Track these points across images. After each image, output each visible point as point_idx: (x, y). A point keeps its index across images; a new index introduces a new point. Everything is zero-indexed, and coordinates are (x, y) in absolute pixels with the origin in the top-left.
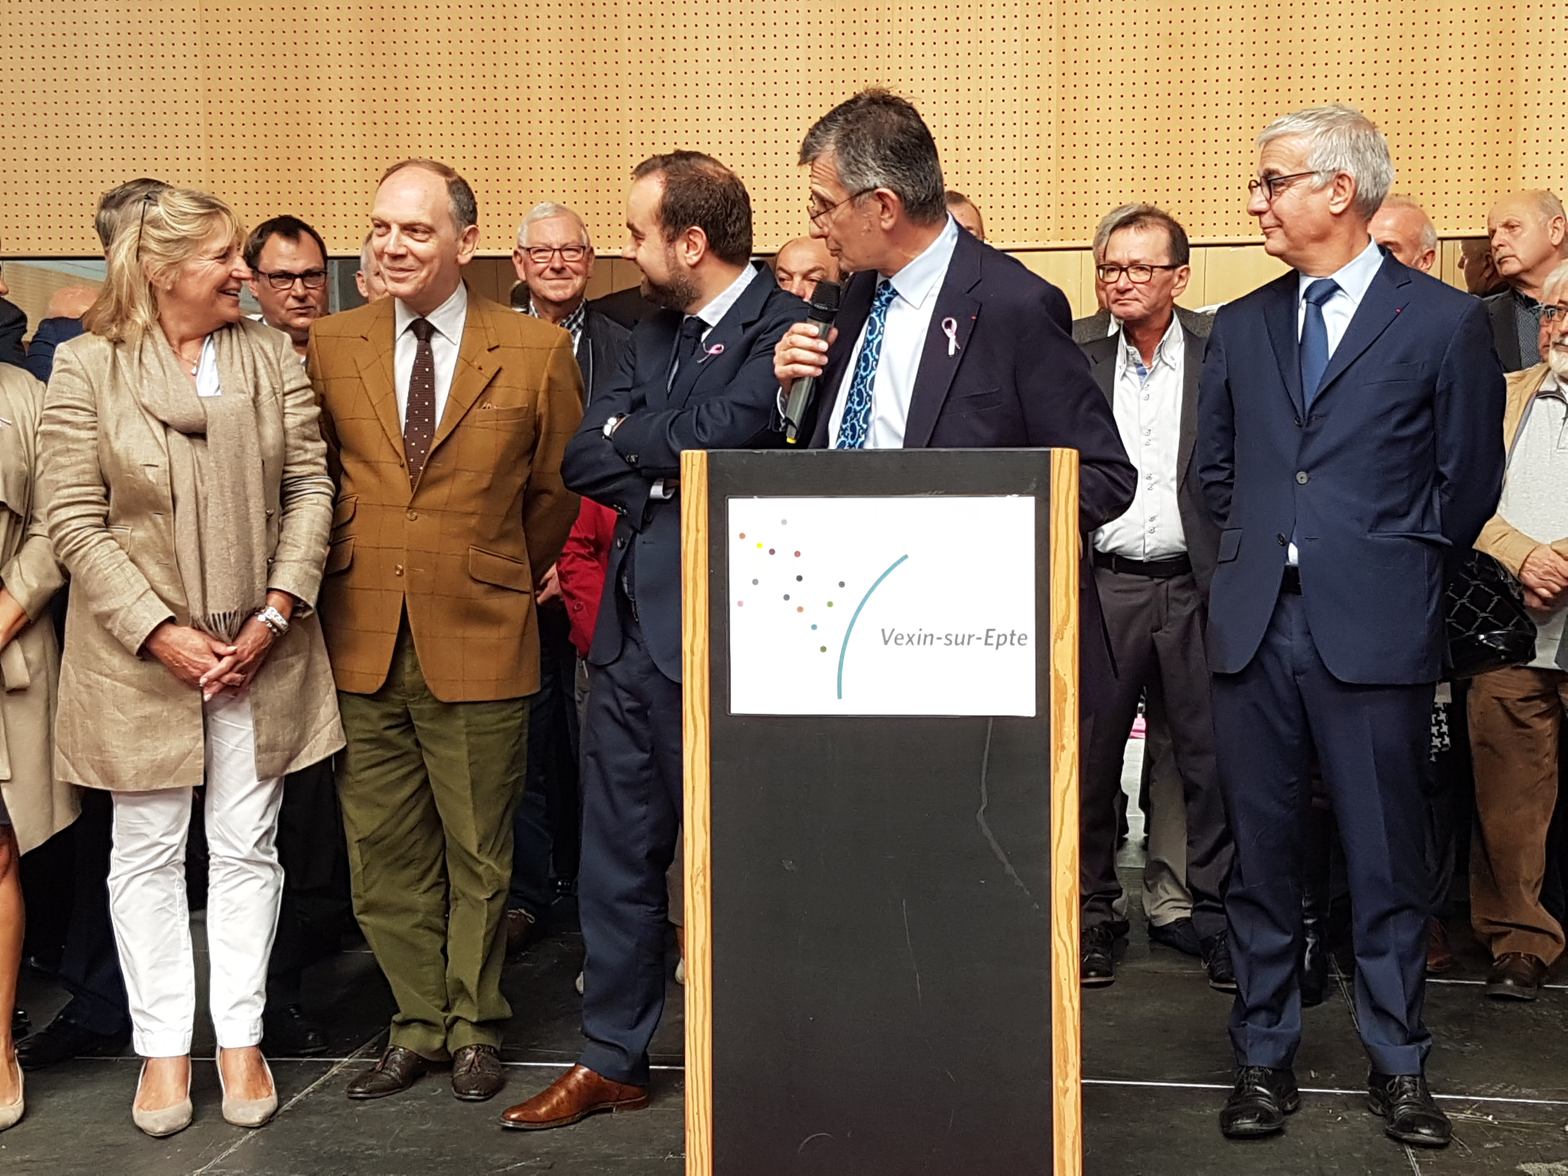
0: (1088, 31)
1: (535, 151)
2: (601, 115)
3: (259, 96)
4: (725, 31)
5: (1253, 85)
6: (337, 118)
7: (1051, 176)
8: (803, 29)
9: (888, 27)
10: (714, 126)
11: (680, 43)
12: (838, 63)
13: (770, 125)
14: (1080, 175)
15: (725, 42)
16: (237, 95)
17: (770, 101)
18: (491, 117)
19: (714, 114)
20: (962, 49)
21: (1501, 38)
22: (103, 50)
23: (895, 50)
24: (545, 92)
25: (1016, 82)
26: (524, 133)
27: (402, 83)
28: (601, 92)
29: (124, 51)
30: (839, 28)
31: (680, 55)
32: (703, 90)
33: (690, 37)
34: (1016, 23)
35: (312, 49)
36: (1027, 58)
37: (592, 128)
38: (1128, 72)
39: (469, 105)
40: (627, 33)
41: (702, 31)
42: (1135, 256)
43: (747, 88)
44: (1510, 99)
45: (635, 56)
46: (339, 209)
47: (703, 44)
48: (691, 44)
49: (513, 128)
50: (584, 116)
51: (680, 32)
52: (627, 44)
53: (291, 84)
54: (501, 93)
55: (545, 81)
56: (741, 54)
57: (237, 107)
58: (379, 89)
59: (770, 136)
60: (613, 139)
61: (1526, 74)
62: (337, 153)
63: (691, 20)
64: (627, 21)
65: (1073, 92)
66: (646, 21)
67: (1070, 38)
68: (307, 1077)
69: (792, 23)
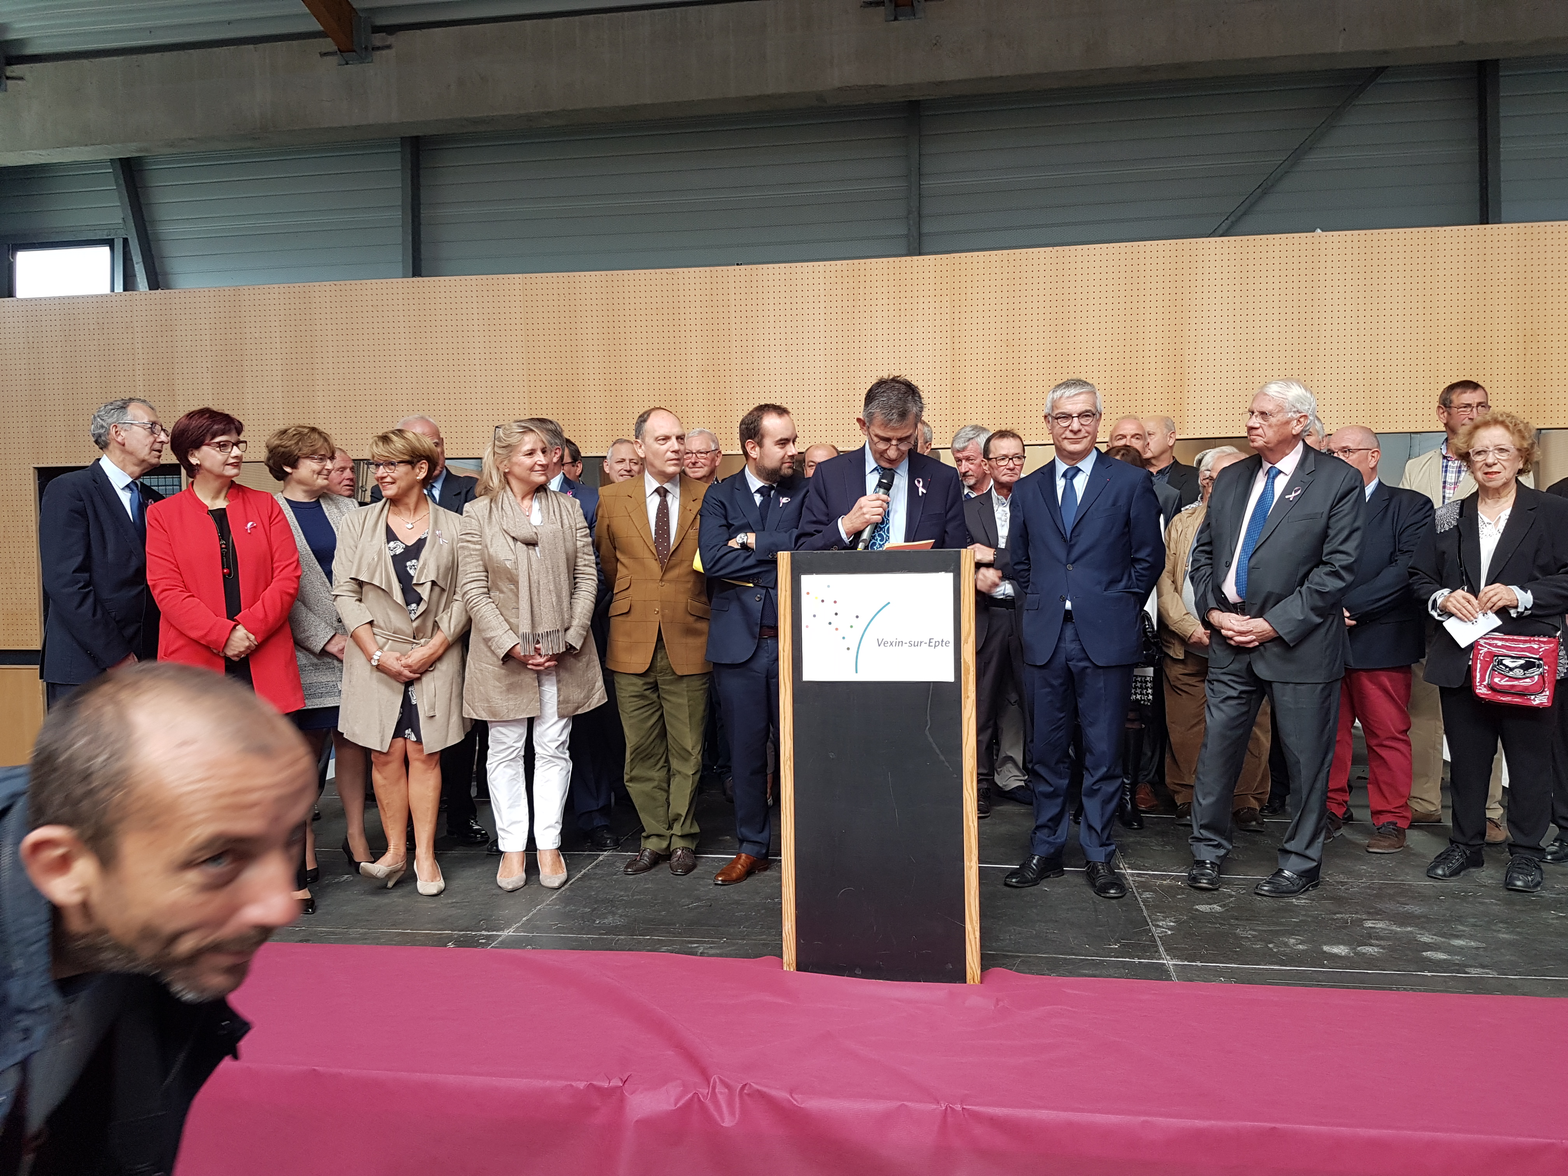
0: (965, 339)
1: (690, 403)
3: (554, 377)
4: (783, 342)
6: (592, 388)
7: (947, 412)
8: (822, 340)
9: (865, 338)
10: (778, 389)
11: (761, 348)
12: (840, 357)
13: (806, 388)
14: (962, 411)
15: (783, 348)
16: (543, 377)
17: (806, 376)
18: (668, 386)
19: (778, 383)
20: (902, 349)
21: (1176, 340)
24: (695, 374)
25: (930, 365)
27: (624, 370)
28: (722, 373)
29: (487, 356)
30: (840, 339)
31: (761, 354)
32: (773, 372)
33: (766, 345)
34: (929, 335)
35: (580, 354)
36: (935, 353)
37: (718, 391)
38: (986, 359)
39: (657, 381)
40: (735, 344)
41: (772, 342)
43: (795, 370)
44: (1181, 370)
45: (739, 355)
46: (593, 433)
47: (773, 348)
48: (767, 348)
49: (679, 392)
50: (713, 385)
51: (761, 343)
52: (735, 350)
53: (570, 372)
54: (673, 374)
55: (695, 368)
56: (792, 353)
57: (543, 383)
58: (613, 373)
59: (806, 393)
60: (728, 396)
61: (1189, 358)
62: (592, 405)
63: (767, 337)
64: (735, 338)
65: (958, 370)
66: (744, 337)
67: (956, 343)
68: (588, 861)
69: (817, 338)
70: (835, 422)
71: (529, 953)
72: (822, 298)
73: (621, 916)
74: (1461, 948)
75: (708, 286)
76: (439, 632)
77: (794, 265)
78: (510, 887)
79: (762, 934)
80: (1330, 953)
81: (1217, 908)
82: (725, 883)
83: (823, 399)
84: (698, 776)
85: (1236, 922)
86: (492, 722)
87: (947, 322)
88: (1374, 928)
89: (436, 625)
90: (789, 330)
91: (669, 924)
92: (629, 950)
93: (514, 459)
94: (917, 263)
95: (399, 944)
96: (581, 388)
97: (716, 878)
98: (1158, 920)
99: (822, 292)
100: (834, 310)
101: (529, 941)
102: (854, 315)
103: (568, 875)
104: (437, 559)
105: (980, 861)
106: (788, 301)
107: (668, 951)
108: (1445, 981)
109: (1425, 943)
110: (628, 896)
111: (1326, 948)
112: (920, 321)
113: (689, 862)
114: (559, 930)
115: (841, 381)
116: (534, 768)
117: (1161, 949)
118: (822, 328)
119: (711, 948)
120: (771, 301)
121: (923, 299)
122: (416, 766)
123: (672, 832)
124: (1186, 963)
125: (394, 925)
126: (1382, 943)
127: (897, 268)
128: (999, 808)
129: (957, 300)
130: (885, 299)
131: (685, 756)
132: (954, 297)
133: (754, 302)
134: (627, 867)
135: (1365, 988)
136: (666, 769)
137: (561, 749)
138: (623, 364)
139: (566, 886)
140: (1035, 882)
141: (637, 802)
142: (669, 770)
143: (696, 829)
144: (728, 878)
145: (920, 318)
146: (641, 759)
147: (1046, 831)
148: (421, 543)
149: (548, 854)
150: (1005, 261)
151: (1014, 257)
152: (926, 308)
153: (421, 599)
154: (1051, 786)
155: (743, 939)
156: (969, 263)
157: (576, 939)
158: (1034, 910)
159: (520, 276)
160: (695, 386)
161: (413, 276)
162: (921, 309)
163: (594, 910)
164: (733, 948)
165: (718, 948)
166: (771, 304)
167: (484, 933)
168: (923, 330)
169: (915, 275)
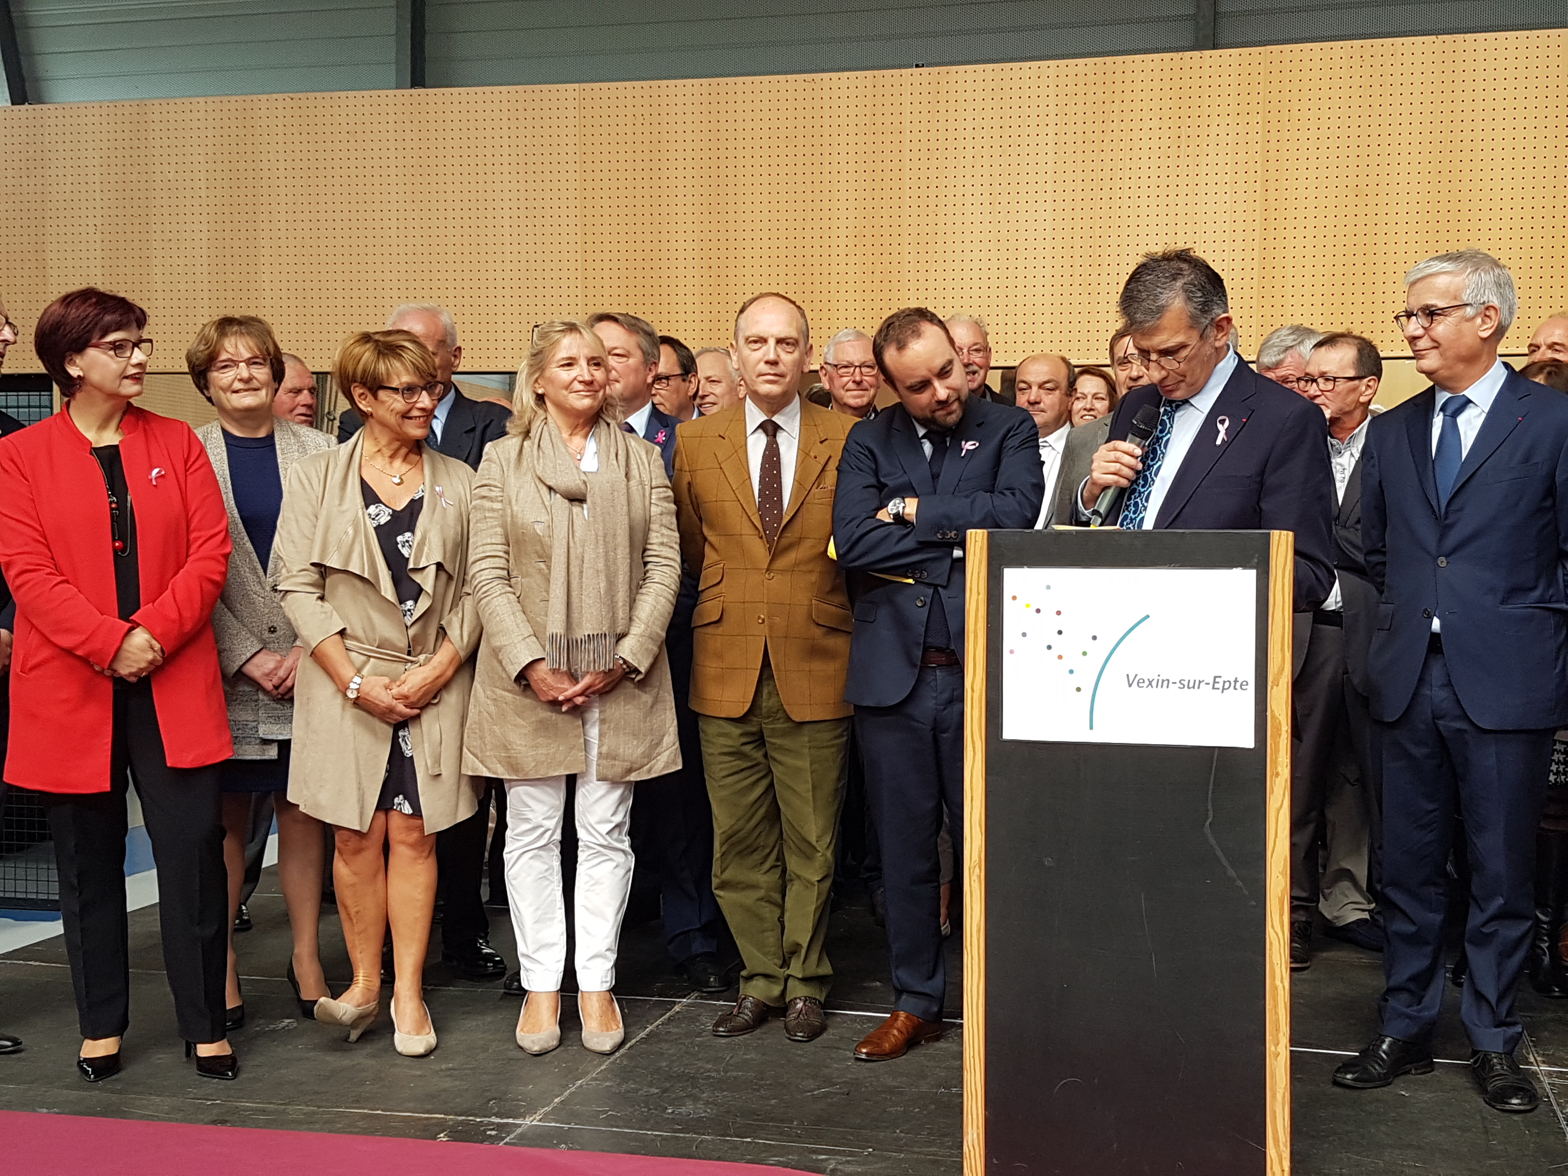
0: (1287, 184)
1: (833, 287)
3: (623, 247)
4: (987, 189)
5: (1427, 227)
6: (681, 263)
7: (1253, 303)
9: (1120, 184)
10: (976, 265)
11: (951, 200)
12: (1078, 214)
13: (1021, 263)
14: (1278, 301)
15: (986, 199)
16: (606, 247)
17: (1022, 244)
19: (976, 255)
20: (1181, 200)
22: (507, 213)
23: (1126, 202)
24: (843, 241)
25: (1225, 227)
26: (825, 273)
27: (731, 235)
28: (886, 240)
29: (523, 213)
31: (950, 210)
32: (967, 238)
33: (959, 195)
34: (1227, 178)
35: (664, 210)
36: (1235, 207)
37: (878, 268)
38: (1321, 217)
39: (783, 252)
40: (908, 192)
41: (969, 190)
42: (1324, 369)
47: (969, 199)
48: (959, 200)
49: (816, 270)
50: (872, 259)
51: (951, 191)
52: (909, 202)
53: (648, 237)
54: (808, 242)
55: (843, 232)
56: (999, 208)
57: (606, 256)
58: (714, 240)
59: (1021, 272)
62: (681, 291)
63: (960, 182)
64: (909, 183)
65: (1274, 234)
66: (924, 183)
67: (1272, 190)
68: (656, 1013)
69: (1041, 182)
70: (1065, 318)
71: (562, 1155)
72: (1052, 119)
73: (707, 1103)
75: (869, 101)
76: (446, 644)
77: (1007, 66)
78: (536, 1048)
79: (930, 1143)
82: (871, 1058)
83: (1048, 281)
84: (827, 884)
87: (1257, 157)
89: (442, 632)
90: (997, 170)
91: (782, 1121)
92: (719, 1159)
94: (1209, 62)
95: (365, 1132)
96: (664, 264)
97: (857, 1050)
99: (1052, 110)
100: (1070, 138)
101: (562, 1137)
102: (1103, 146)
103: (625, 1033)
104: (442, 529)
105: (1293, 1042)
106: (996, 123)
107: (779, 1164)
110: (718, 1071)
112: (1212, 155)
113: (815, 1021)
114: (611, 1121)
115: (1078, 252)
116: (576, 862)
118: (1050, 168)
119: (848, 1162)
120: (969, 125)
121: (1218, 120)
122: (401, 854)
123: (788, 972)
125: (357, 1101)
127: (1176, 69)
128: (1325, 954)
129: (1274, 121)
130: (1156, 120)
131: (807, 851)
132: (1269, 117)
133: (942, 126)
134: (717, 1025)
136: (779, 870)
137: (615, 834)
138: (731, 226)
139: (622, 1051)
140: (1385, 1081)
141: (733, 920)
142: (784, 871)
143: (826, 969)
144: (876, 1050)
145: (1212, 150)
146: (740, 852)
147: (1404, 997)
148: (415, 506)
149: (595, 998)
150: (1357, 57)
151: (1372, 51)
152: (1223, 135)
153: (421, 590)
154: (1414, 923)
155: (901, 1152)
156: (1296, 61)
157: (637, 1138)
158: (1383, 1128)
159: (576, 86)
160: (843, 260)
161: (412, 86)
162: (1213, 135)
163: (665, 1091)
164: (884, 1165)
165: (859, 1163)
166: (969, 129)
167: (495, 1120)
168: (1216, 169)
169: (1207, 81)
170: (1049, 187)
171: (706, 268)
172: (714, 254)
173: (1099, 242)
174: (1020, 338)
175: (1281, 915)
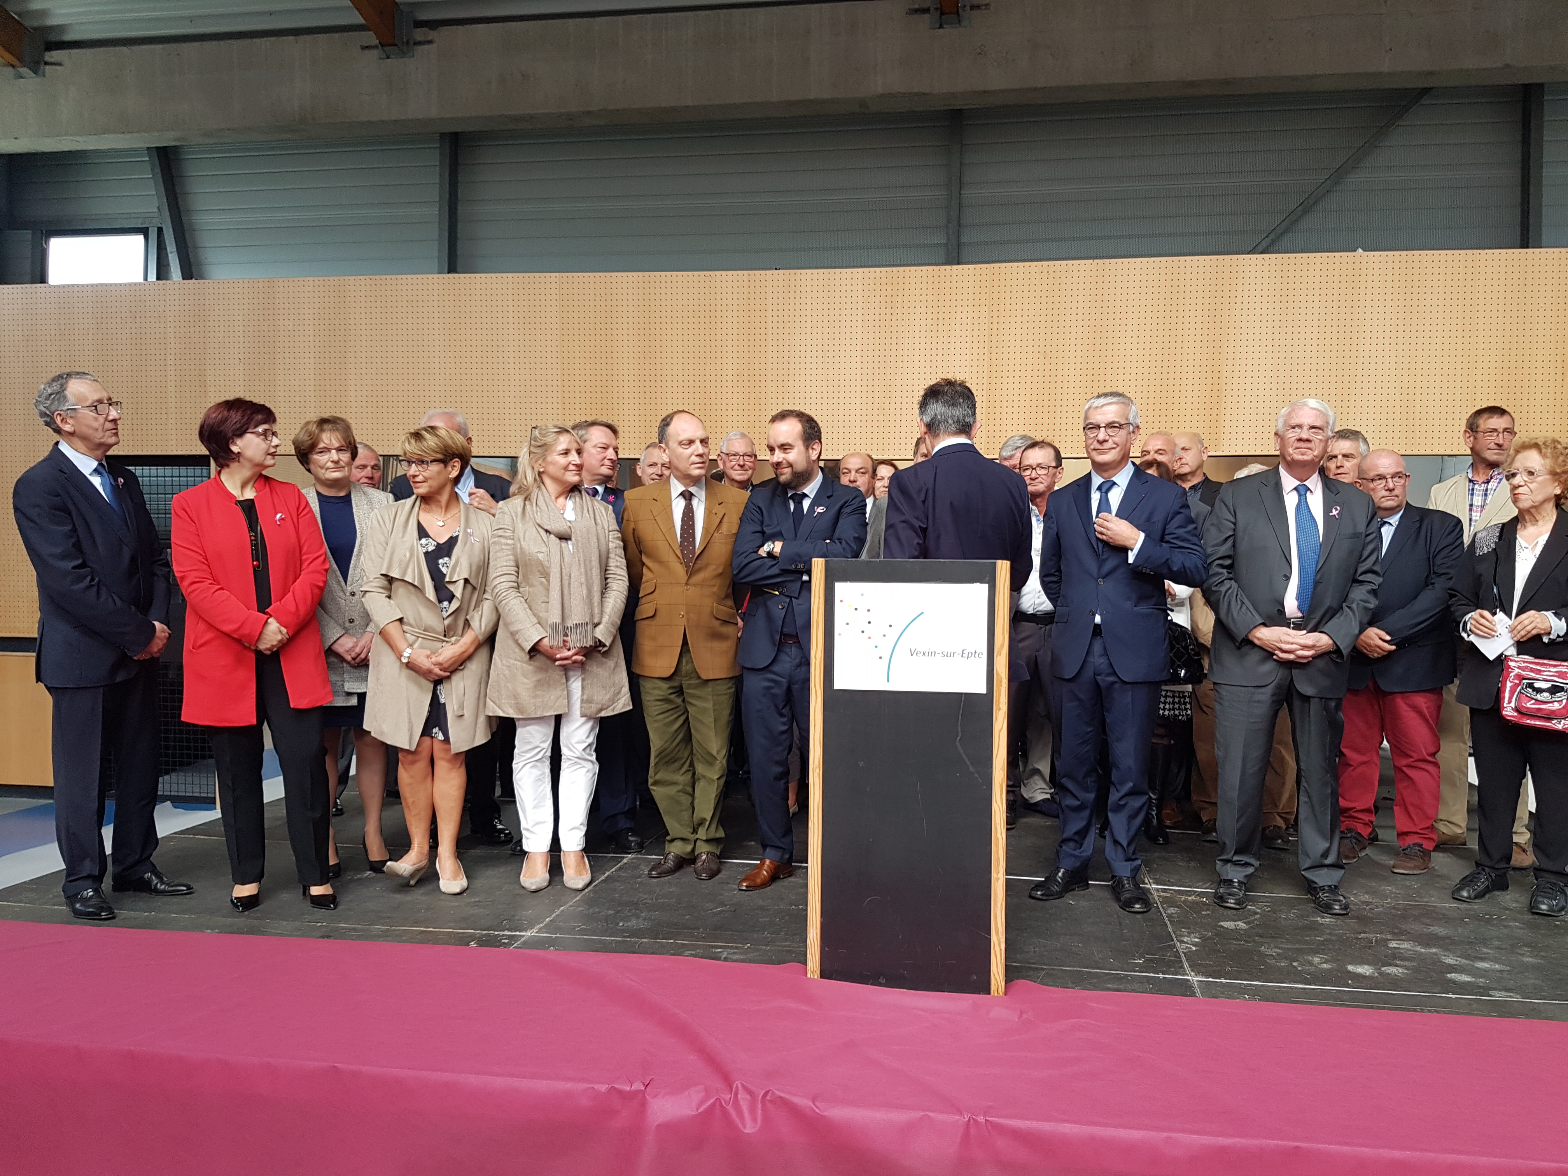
0: (1003, 350)
1: (724, 407)
2: (757, 390)
3: (588, 378)
4: (820, 348)
5: (1086, 378)
6: (626, 389)
10: (814, 395)
11: (797, 354)
12: (876, 365)
13: (842, 395)
14: (998, 422)
15: (820, 354)
17: (842, 383)
19: (814, 389)
20: (939, 358)
21: (1214, 356)
23: (905, 358)
24: (730, 378)
27: (659, 373)
28: (757, 378)
30: (877, 347)
32: (808, 378)
33: (803, 351)
34: (967, 345)
37: (752, 395)
38: (1023, 371)
39: (691, 384)
40: (771, 348)
41: (809, 348)
43: (831, 377)
44: (1218, 387)
45: (775, 360)
47: (809, 354)
48: (803, 354)
50: (748, 390)
51: (798, 348)
54: (708, 378)
55: (730, 372)
56: (828, 360)
57: (577, 383)
58: (647, 375)
59: (841, 401)
60: (763, 401)
61: (1226, 374)
62: (626, 407)
63: (803, 342)
64: (771, 343)
65: (995, 380)
66: (780, 343)
67: (994, 353)
68: (612, 864)
69: (854, 345)
70: (869, 430)
71: (551, 954)
72: (860, 305)
73: (645, 919)
74: (1486, 970)
75: (746, 290)
76: (470, 631)
77: (832, 271)
78: (533, 887)
79: (786, 940)
80: (1354, 973)
81: (1241, 925)
82: (749, 888)
83: (858, 407)
84: (723, 780)
85: (1261, 940)
86: (519, 719)
87: (985, 333)
88: (1399, 948)
89: (467, 624)
90: (826, 336)
91: (693, 929)
92: (653, 953)
93: (549, 459)
94: (956, 272)
95: (422, 942)
97: (740, 884)
98: (1182, 936)
99: (860, 299)
100: (871, 317)
101: (551, 942)
102: (892, 323)
103: (592, 877)
104: (470, 557)
105: (1007, 873)
106: (826, 307)
107: (691, 955)
108: (1470, 1005)
109: (1450, 965)
110: (652, 899)
111: (1350, 968)
112: (958, 330)
113: (714, 867)
114: (583, 932)
115: (876, 389)
116: (560, 769)
117: (1186, 965)
118: (860, 335)
119: (734, 953)
120: (809, 307)
121: (961, 309)
122: (441, 766)
123: (697, 836)
124: (1210, 979)
125: (416, 923)
126: (1406, 963)
127: (936, 276)
128: (1025, 820)
129: (995, 311)
130: (924, 307)
131: (710, 760)
132: (992, 308)
133: (791, 307)
134: (651, 870)
135: (1389, 1009)
136: (691, 773)
137: (588, 751)
138: (658, 366)
139: (590, 888)
140: (1060, 895)
141: (662, 806)
142: (694, 774)
143: (721, 834)
144: (752, 884)
145: (958, 327)
146: (666, 762)
147: (1072, 844)
148: (453, 541)
149: (572, 855)
150: (1045, 272)
151: (1054, 269)
152: (964, 318)
153: (453, 596)
154: (1077, 798)
155: (767, 945)
156: (1009, 274)
157: (600, 941)
158: (1059, 923)
159: (557, 274)
160: (730, 390)
161: (448, 273)
162: (958, 318)
163: (618, 912)
164: (757, 954)
165: (741, 953)
166: (809, 310)
167: (507, 933)
168: (961, 339)
169: (954, 285)
170: (859, 348)
171: (642, 393)
172: (647, 384)
173: (889, 383)
174: (841, 441)
175: (1001, 794)
